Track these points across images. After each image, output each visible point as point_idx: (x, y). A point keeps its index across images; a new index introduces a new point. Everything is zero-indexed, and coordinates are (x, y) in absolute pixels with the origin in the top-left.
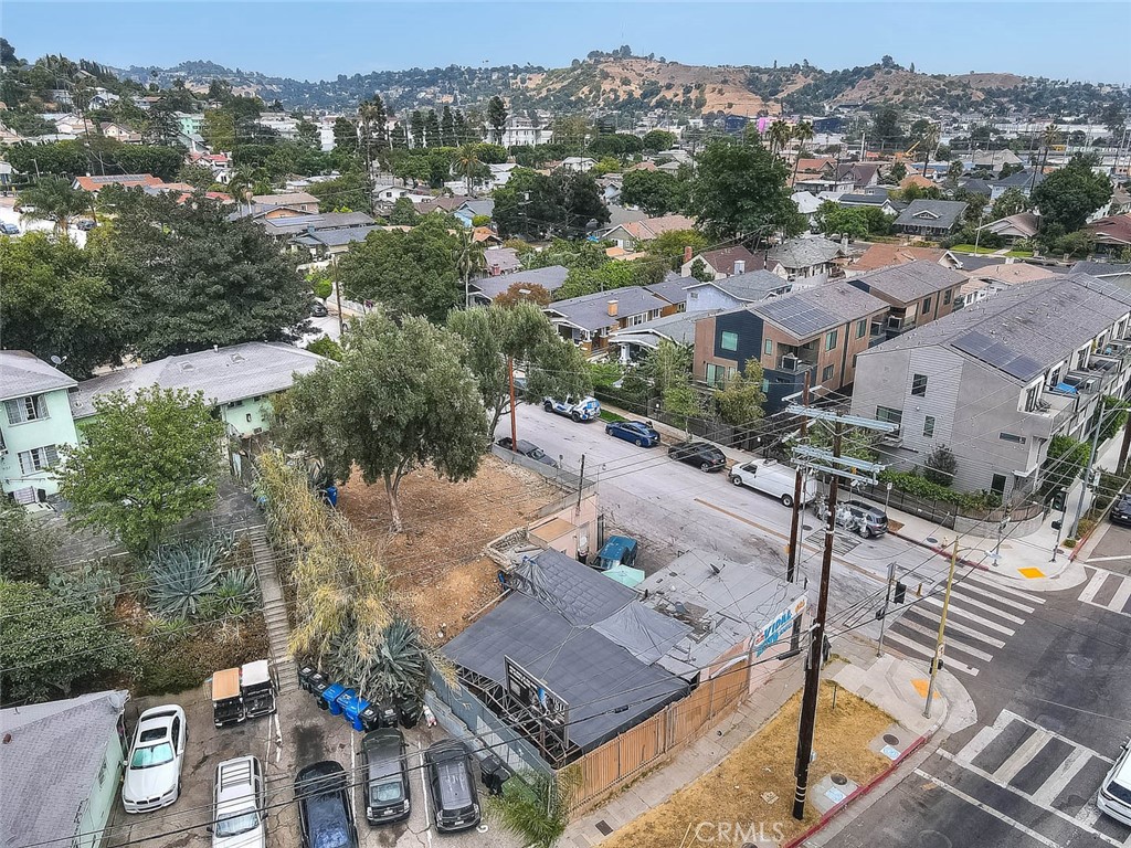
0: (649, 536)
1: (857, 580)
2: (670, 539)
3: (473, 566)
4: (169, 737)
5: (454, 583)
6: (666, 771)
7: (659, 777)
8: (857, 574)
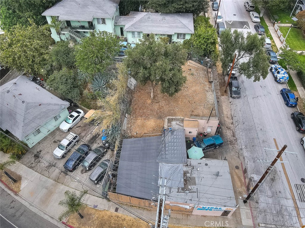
0: (239, 141)
1: (290, 215)
2: (243, 147)
3: (159, 121)
4: (73, 119)
5: (149, 123)
6: (145, 211)
7: (142, 211)
8: (294, 213)
